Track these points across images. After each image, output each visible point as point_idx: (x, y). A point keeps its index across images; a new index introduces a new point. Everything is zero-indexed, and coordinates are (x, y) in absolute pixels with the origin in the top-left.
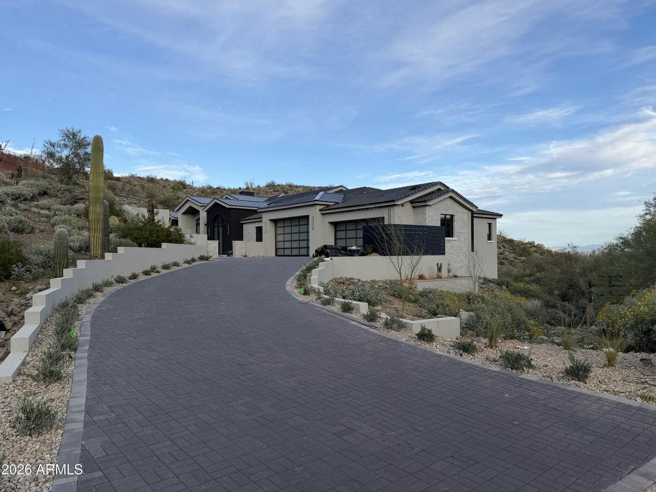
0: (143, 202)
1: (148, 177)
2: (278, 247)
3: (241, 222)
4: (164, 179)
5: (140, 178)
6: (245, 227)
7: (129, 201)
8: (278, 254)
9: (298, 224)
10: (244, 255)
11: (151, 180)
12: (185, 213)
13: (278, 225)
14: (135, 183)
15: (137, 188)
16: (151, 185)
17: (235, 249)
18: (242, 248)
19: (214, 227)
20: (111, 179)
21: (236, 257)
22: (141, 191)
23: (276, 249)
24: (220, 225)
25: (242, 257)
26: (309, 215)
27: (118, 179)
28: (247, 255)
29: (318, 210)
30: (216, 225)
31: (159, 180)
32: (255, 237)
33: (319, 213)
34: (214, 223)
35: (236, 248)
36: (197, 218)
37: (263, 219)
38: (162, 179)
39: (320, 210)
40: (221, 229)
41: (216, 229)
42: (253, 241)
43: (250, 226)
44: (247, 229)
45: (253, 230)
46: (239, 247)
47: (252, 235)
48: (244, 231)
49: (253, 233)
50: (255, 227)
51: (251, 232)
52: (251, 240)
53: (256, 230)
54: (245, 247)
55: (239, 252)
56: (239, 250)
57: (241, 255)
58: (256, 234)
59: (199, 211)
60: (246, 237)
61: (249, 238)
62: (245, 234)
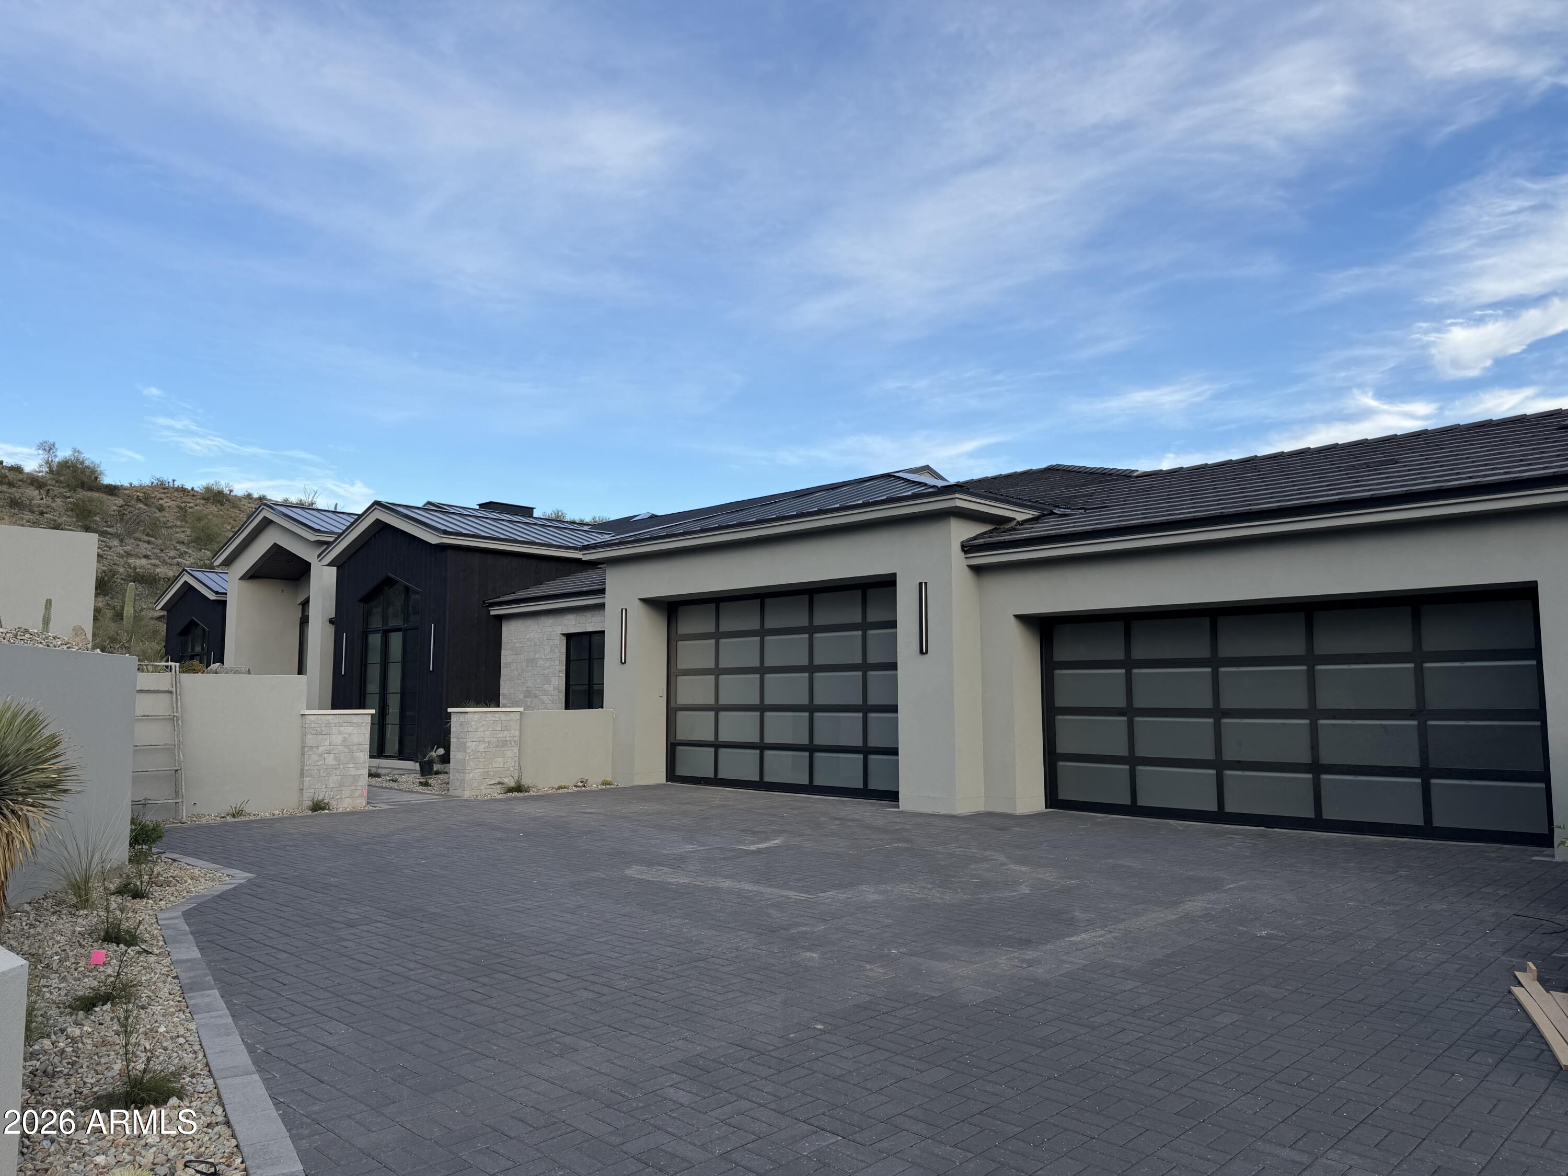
0: (172, 553)
1: (208, 489)
2: (681, 736)
3: (495, 612)
4: (256, 496)
5: (183, 490)
6: (511, 633)
7: (128, 548)
8: (681, 771)
9: (804, 622)
10: (512, 783)
11: (216, 497)
12: (253, 575)
13: (684, 627)
14: (166, 502)
15: (170, 516)
16: (214, 509)
17: (463, 747)
18: (504, 743)
19: (365, 634)
20: (91, 489)
21: (467, 794)
22: (179, 523)
23: (672, 748)
24: (393, 623)
25: (497, 793)
26: (894, 575)
27: (112, 490)
28: (525, 782)
29: (956, 547)
30: (376, 622)
31: (240, 499)
32: (558, 681)
33: (959, 561)
34: (368, 614)
35: (471, 746)
36: (301, 599)
37: (609, 599)
38: (249, 496)
39: (968, 548)
40: (396, 640)
41: (375, 640)
42: (549, 702)
43: (539, 630)
44: (521, 646)
45: (551, 647)
46: (486, 740)
47: (547, 672)
48: (507, 653)
49: (548, 664)
50: (561, 636)
51: (538, 656)
52: (541, 697)
53: (564, 650)
54: (516, 739)
55: (487, 770)
56: (484, 755)
57: (493, 783)
58: (564, 668)
59: (310, 564)
60: (516, 682)
61: (529, 684)
62: (509, 665)
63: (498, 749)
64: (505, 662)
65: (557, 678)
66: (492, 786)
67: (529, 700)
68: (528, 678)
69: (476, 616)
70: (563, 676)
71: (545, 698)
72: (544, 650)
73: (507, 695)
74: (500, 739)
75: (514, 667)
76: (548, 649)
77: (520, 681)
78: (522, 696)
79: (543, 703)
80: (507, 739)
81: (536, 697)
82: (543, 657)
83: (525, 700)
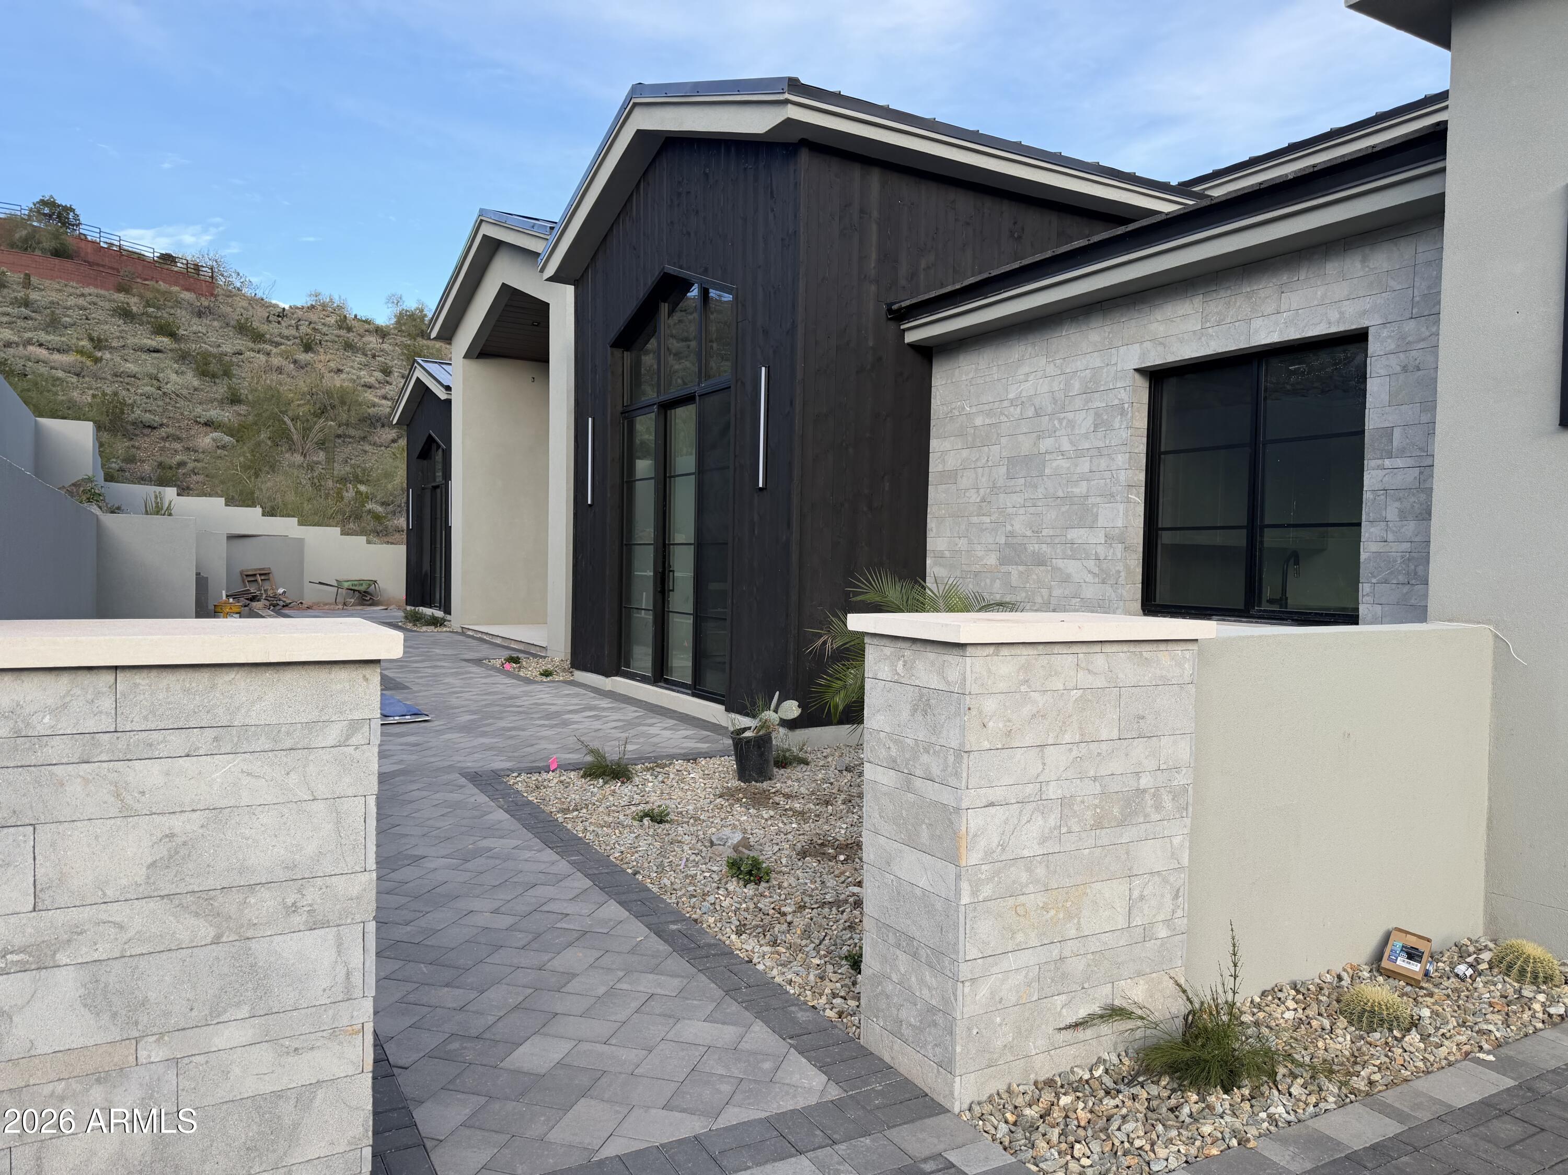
3: (916, 332)
6: (962, 389)
12: (483, 351)
19: (628, 415)
24: (680, 385)
32: (1123, 516)
34: (633, 374)
41: (650, 432)
42: (1089, 578)
43: (1051, 370)
44: (988, 421)
45: (1097, 415)
46: (1053, 791)
47: (1081, 489)
48: (947, 445)
49: (1084, 466)
50: (1137, 376)
51: (1046, 444)
52: (1060, 563)
53: (1142, 422)
54: (1181, 779)
55: (1055, 952)
56: (1040, 871)
57: (1082, 1013)
58: (1142, 476)
59: (547, 305)
60: (975, 520)
61: (1018, 526)
62: (952, 476)
63: (1105, 837)
64: (940, 468)
65: (1121, 507)
66: (1081, 1034)
67: (1015, 571)
68: (1010, 511)
69: (871, 344)
70: (1138, 500)
71: (1072, 567)
72: (1071, 424)
73: (947, 554)
74: (1114, 787)
75: (965, 481)
76: (1085, 422)
77: (987, 519)
78: (992, 560)
79: (1066, 579)
80: (1145, 781)
81: (1041, 561)
82: (1066, 446)
83: (1004, 569)
